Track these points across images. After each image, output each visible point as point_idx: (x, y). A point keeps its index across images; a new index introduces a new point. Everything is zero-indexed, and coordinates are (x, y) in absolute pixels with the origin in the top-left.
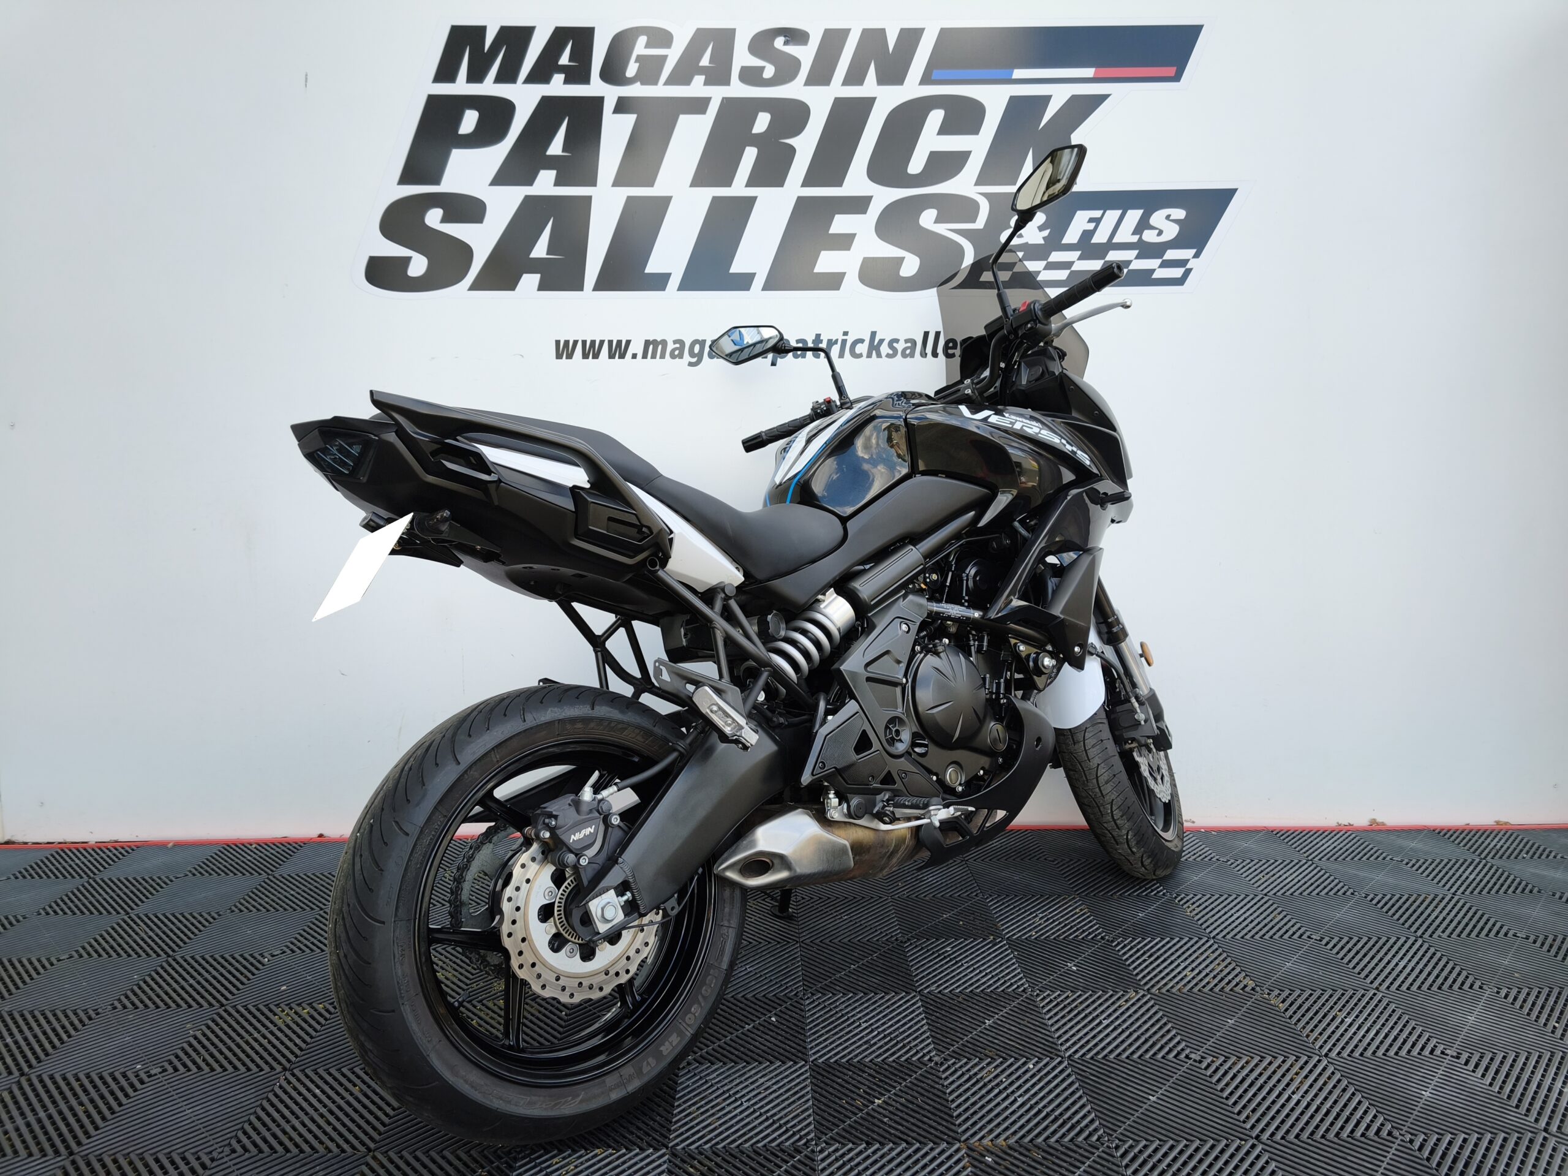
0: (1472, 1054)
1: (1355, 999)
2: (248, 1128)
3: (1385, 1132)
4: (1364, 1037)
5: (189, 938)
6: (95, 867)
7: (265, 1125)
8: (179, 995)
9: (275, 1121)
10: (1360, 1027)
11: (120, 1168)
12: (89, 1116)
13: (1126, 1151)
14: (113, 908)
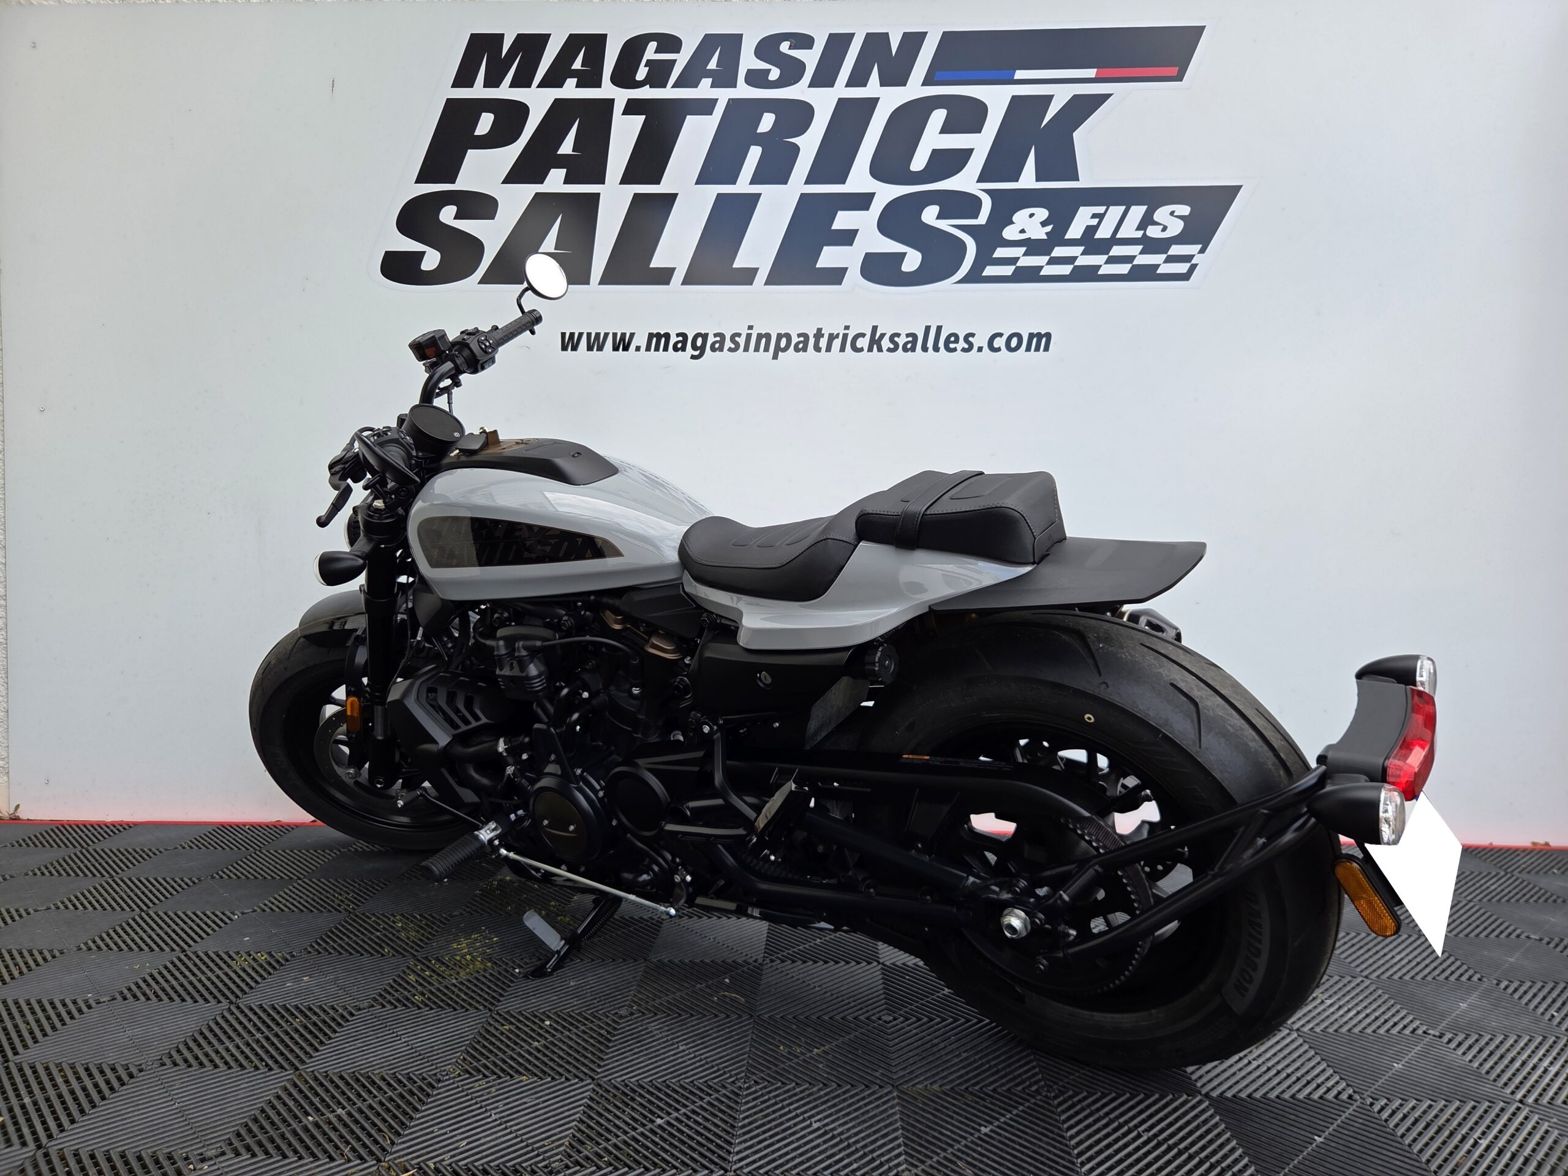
1: (1340, 985)
2: (182, 1047)
3: (1344, 1096)
4: (1342, 1016)
5: (166, 898)
6: (90, 839)
7: (199, 1045)
8: (144, 942)
9: (210, 1043)
10: (1340, 1008)
11: (50, 1074)
12: (31, 1033)
13: (1065, 1101)
14: (99, 872)
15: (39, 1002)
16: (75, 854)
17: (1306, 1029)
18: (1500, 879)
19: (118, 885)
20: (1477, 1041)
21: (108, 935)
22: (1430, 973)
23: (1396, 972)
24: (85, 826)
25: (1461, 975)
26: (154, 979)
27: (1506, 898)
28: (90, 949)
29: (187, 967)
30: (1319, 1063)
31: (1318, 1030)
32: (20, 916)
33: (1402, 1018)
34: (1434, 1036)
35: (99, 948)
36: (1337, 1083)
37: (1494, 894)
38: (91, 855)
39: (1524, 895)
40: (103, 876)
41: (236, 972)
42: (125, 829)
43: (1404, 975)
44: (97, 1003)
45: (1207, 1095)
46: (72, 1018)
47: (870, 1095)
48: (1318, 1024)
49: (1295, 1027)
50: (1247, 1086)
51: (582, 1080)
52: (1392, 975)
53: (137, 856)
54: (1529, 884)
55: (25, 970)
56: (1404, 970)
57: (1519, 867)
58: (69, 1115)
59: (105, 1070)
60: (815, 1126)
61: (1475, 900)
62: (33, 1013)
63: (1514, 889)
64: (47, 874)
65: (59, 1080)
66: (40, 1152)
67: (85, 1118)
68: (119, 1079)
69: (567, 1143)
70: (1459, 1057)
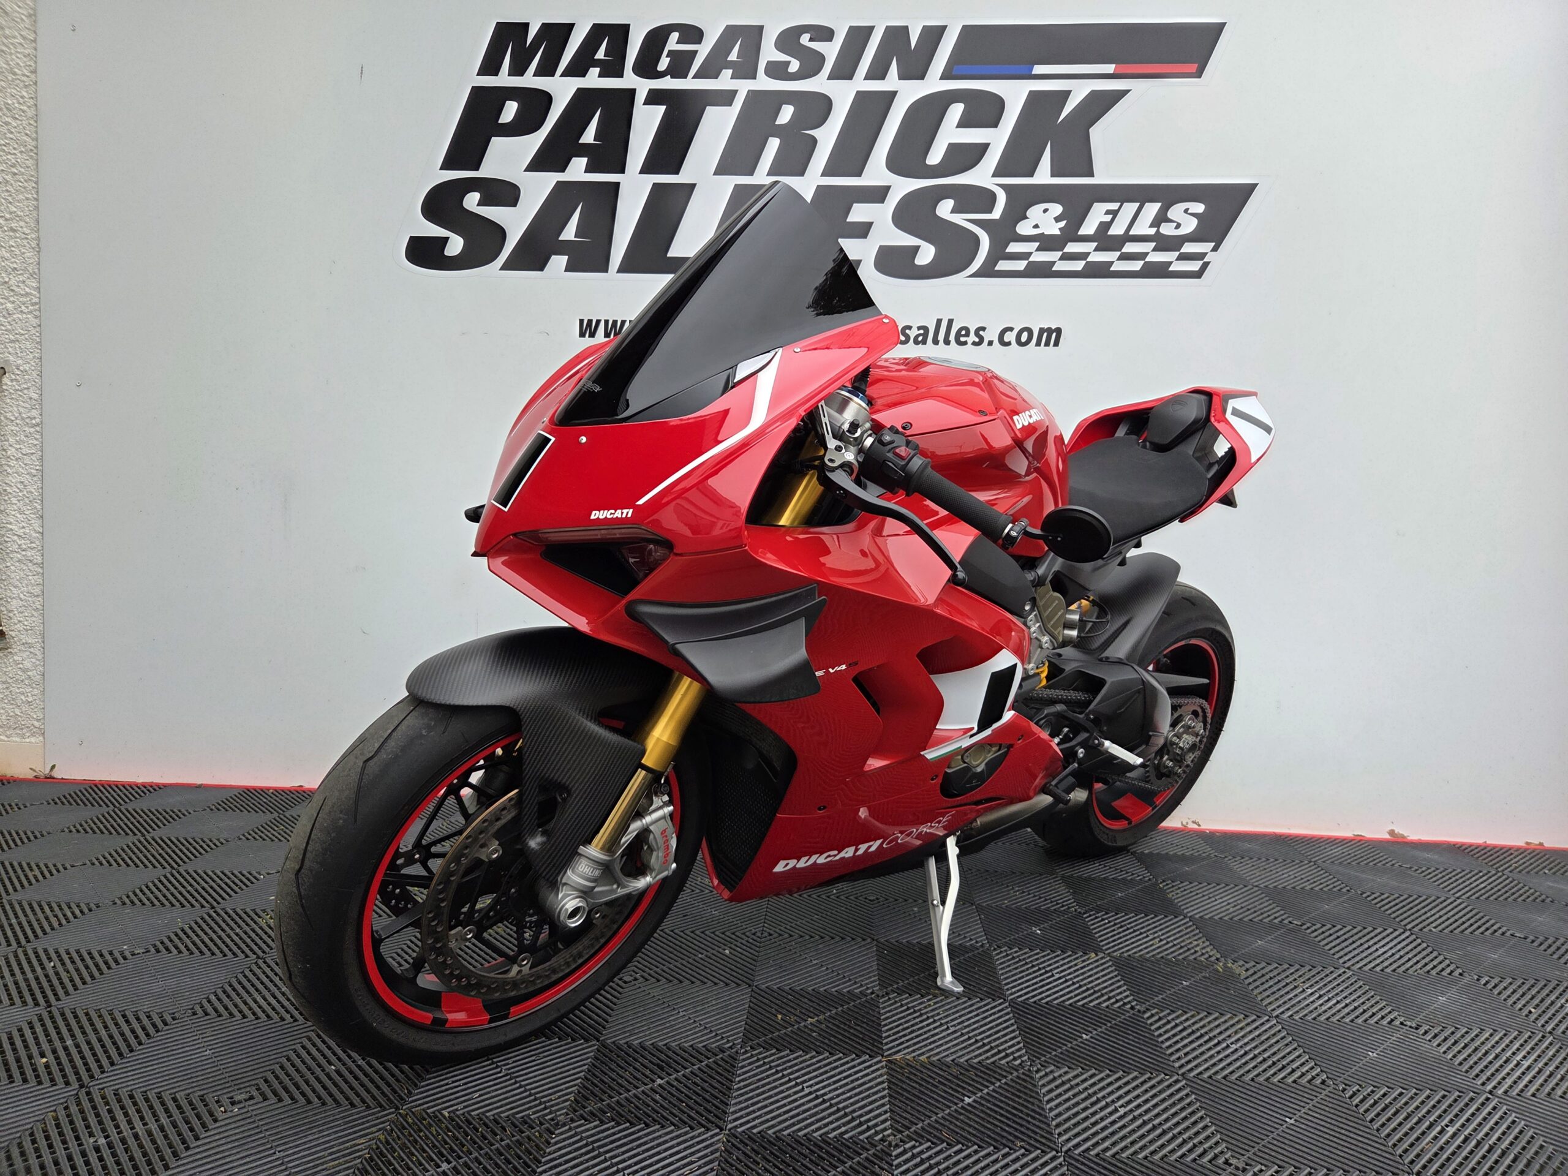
0: (1433, 1026)
1: (1323, 975)
2: (213, 998)
3: (1318, 1081)
4: (1321, 1005)
5: (196, 857)
6: (122, 799)
7: (228, 996)
8: (176, 898)
9: (238, 994)
10: (1320, 996)
11: (90, 1019)
12: (72, 980)
13: (1046, 1074)
14: (131, 830)
15: (78, 952)
16: (108, 813)
17: (1285, 1016)
18: (1490, 877)
19: (149, 843)
20: (1453, 1033)
21: (141, 891)
22: (1412, 967)
23: (1378, 965)
24: (117, 786)
25: (1443, 969)
26: (185, 933)
27: (1495, 896)
28: (124, 904)
29: (217, 923)
30: (1295, 1049)
31: (1296, 1017)
32: (58, 871)
33: (1381, 1009)
34: (1411, 1027)
35: (132, 902)
36: (1312, 1068)
37: (1483, 891)
38: (123, 814)
39: (1513, 894)
40: (135, 834)
41: (261, 928)
42: (155, 790)
43: (1387, 967)
44: (133, 955)
45: (1183, 1074)
46: (109, 968)
47: (859, 1064)
48: (1297, 1012)
49: (1275, 1014)
50: (1223, 1069)
51: (587, 1041)
52: (1374, 967)
53: (167, 816)
54: (1519, 883)
55: (64, 922)
56: (1386, 964)
57: (1511, 866)
58: (109, 1057)
59: (141, 1017)
60: (807, 1091)
61: (1463, 897)
62: (73, 962)
63: (1503, 888)
64: (82, 831)
65: (99, 1026)
66: (83, 1090)
67: (123, 1061)
68: (154, 1025)
69: (572, 1099)
70: (1432, 1048)
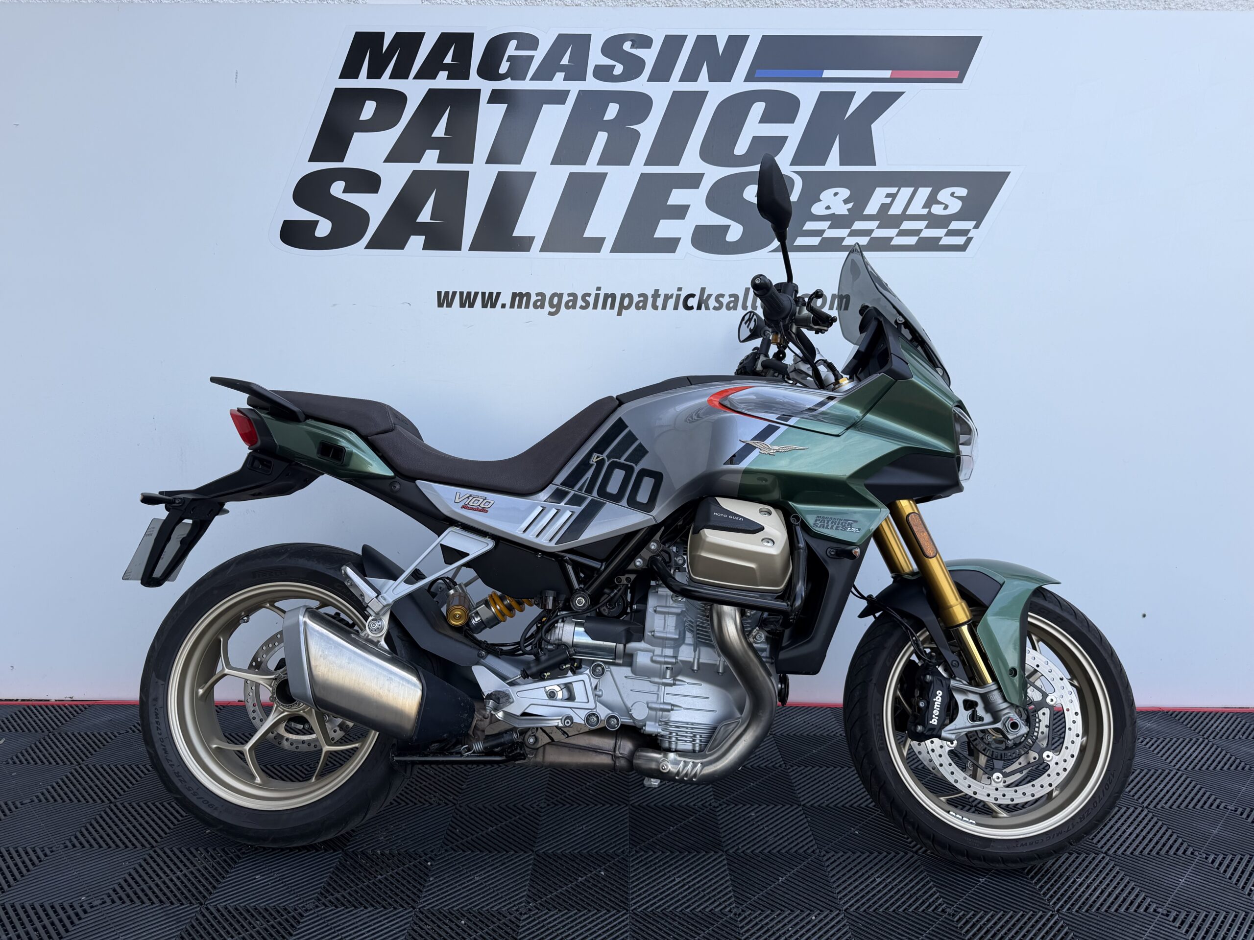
0: (1180, 912)
1: (1087, 862)
4: (1091, 894)
5: (128, 788)
6: (54, 722)
15: (42, 907)
16: (44, 739)
17: (1064, 911)
26: (134, 880)
29: (159, 866)
44: (92, 907)
49: (1056, 908)
53: (97, 741)
55: (23, 870)
56: (1133, 846)
57: (1213, 732)
62: (39, 918)
